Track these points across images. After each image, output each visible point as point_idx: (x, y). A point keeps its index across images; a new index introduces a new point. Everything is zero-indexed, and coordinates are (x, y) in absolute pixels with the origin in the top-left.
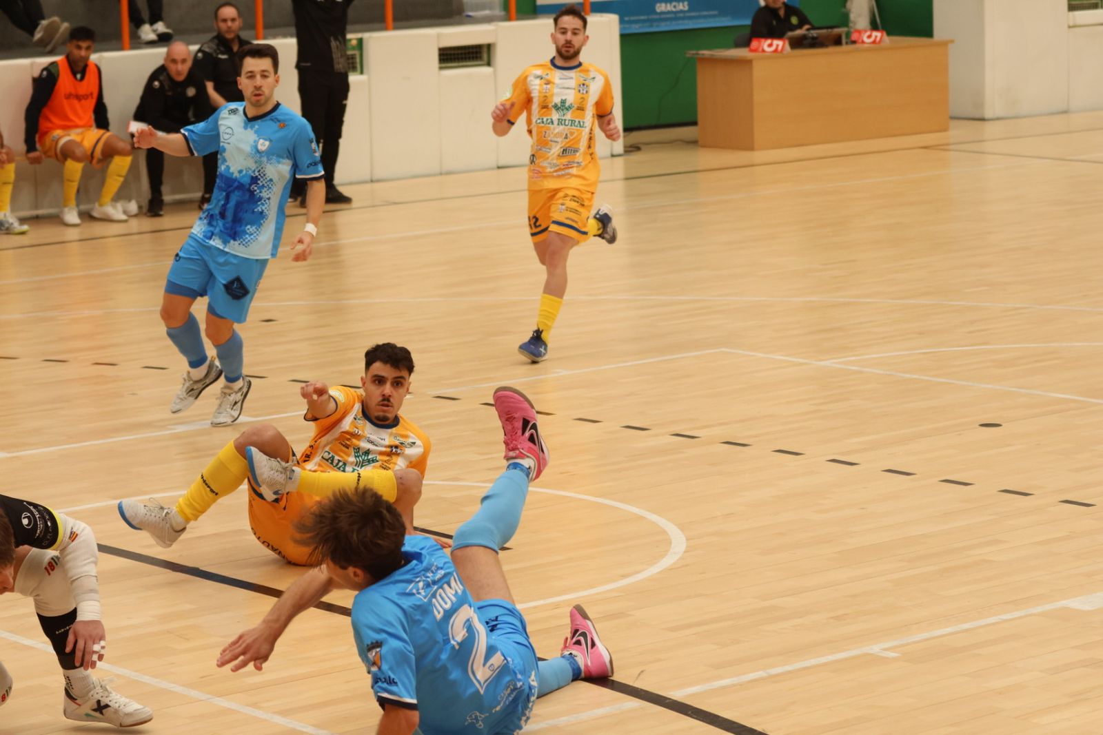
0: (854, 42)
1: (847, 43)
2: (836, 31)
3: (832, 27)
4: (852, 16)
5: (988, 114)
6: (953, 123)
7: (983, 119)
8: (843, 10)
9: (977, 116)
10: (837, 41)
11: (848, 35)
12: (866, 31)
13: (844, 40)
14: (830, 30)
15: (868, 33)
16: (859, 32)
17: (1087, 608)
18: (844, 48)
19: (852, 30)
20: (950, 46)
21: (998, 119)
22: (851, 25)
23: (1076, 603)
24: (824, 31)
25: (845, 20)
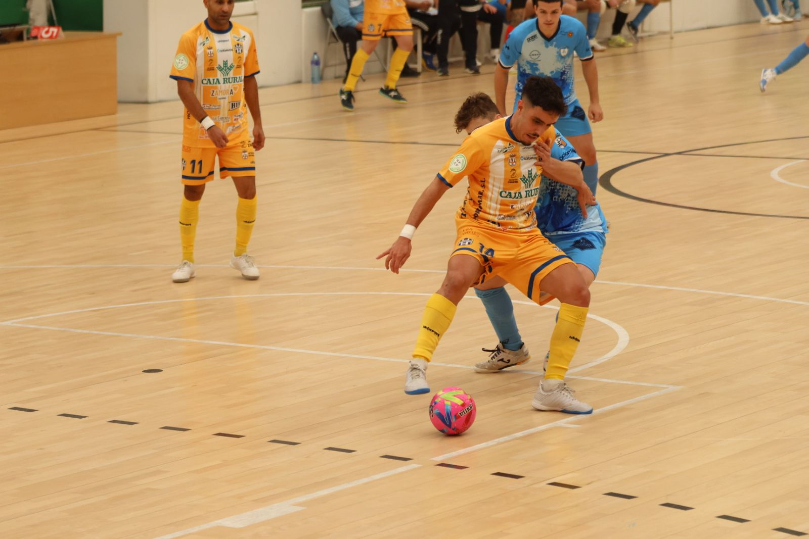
0: (36, 38)
1: (28, 39)
2: (18, 28)
3: (15, 25)
4: (32, 15)
5: (151, 98)
6: (121, 107)
7: (146, 103)
8: (24, 9)
9: (143, 99)
10: (19, 37)
11: (28, 31)
12: (44, 28)
13: (25, 36)
14: (12, 28)
15: (46, 29)
16: (38, 28)
17: (238, 525)
18: (26, 43)
19: (32, 27)
20: (119, 38)
21: (160, 101)
22: (30, 22)
23: (228, 522)
24: (7, 29)
25: (25, 18)
